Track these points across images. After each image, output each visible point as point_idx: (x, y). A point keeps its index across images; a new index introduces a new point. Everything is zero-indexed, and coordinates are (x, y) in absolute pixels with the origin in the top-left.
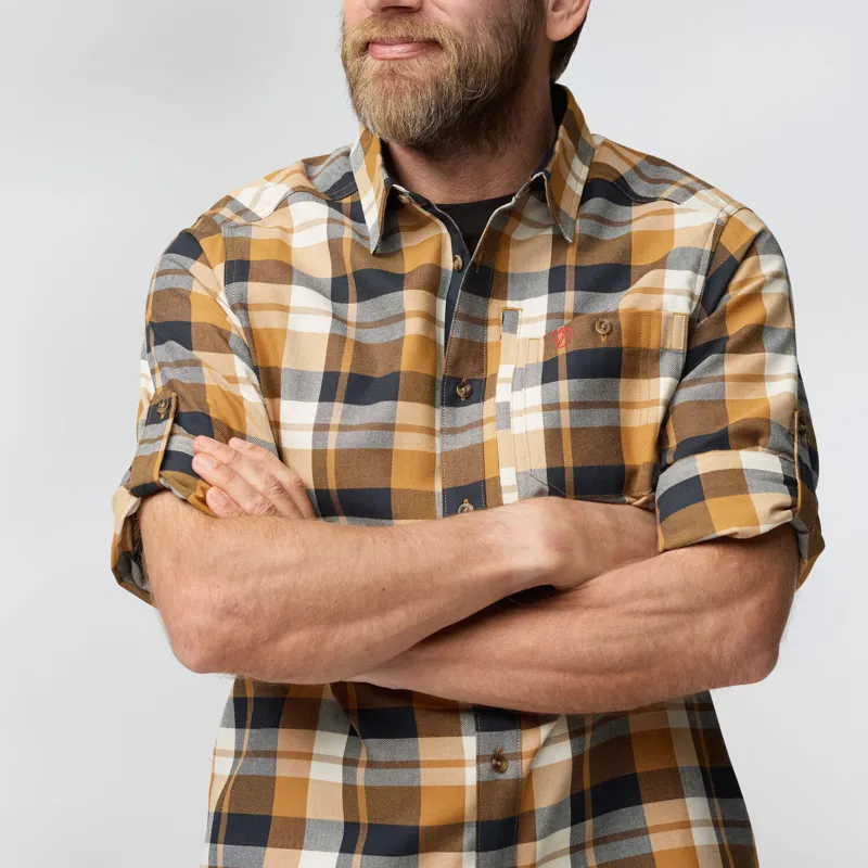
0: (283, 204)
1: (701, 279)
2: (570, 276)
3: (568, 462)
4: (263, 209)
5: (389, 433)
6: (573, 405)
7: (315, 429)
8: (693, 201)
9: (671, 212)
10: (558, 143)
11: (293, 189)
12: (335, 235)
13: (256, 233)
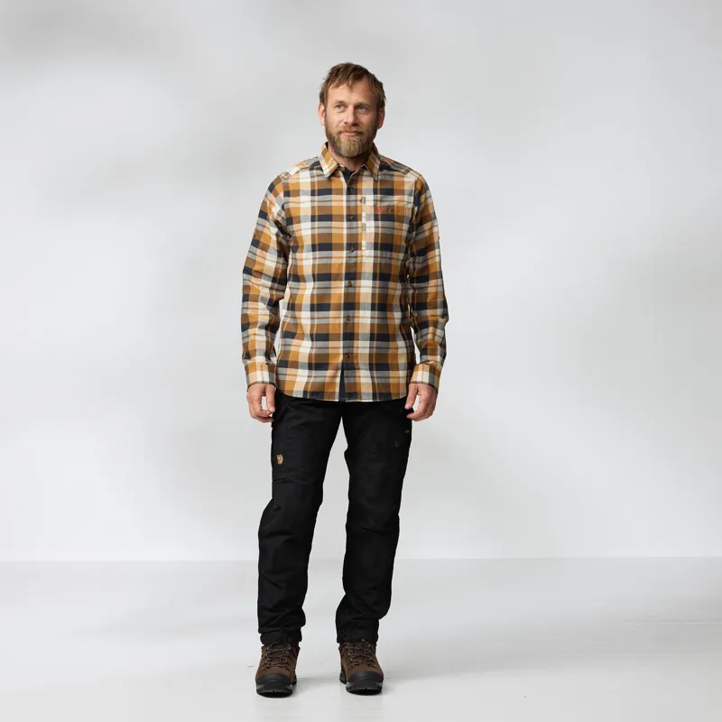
0: (298, 172)
1: (412, 198)
5: (331, 229)
7: (311, 229)
8: (408, 174)
9: (404, 177)
11: (300, 169)
12: (313, 181)
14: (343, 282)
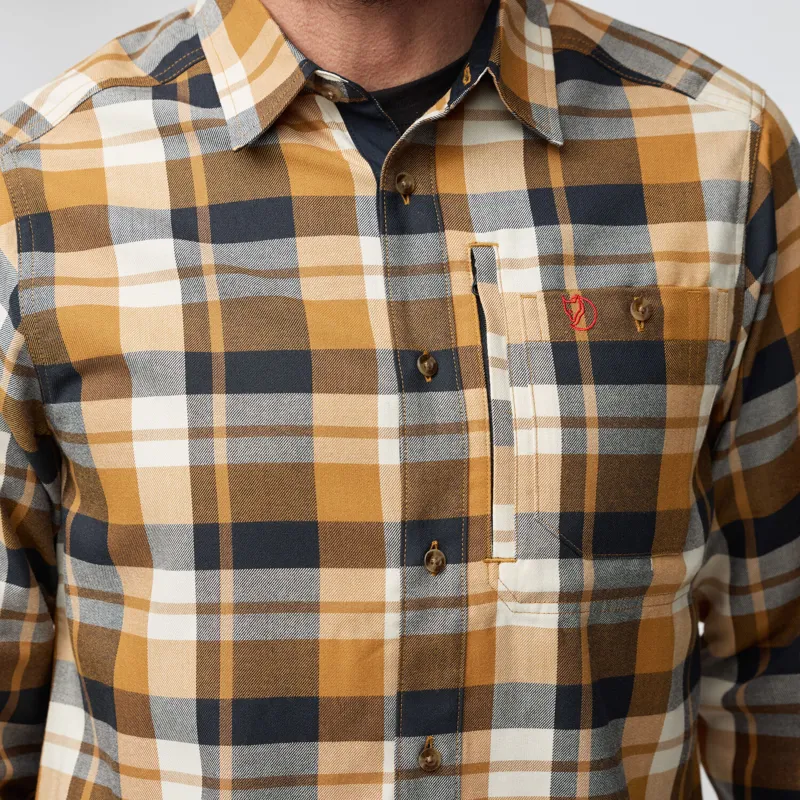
0: (85, 105)
1: (740, 229)
2: (561, 203)
3: (590, 505)
4: (54, 111)
5: (305, 439)
6: (603, 422)
7: (191, 436)
9: (685, 110)
10: (502, 13)
11: (100, 84)
12: (177, 156)
13: (49, 162)
14: (389, 747)
